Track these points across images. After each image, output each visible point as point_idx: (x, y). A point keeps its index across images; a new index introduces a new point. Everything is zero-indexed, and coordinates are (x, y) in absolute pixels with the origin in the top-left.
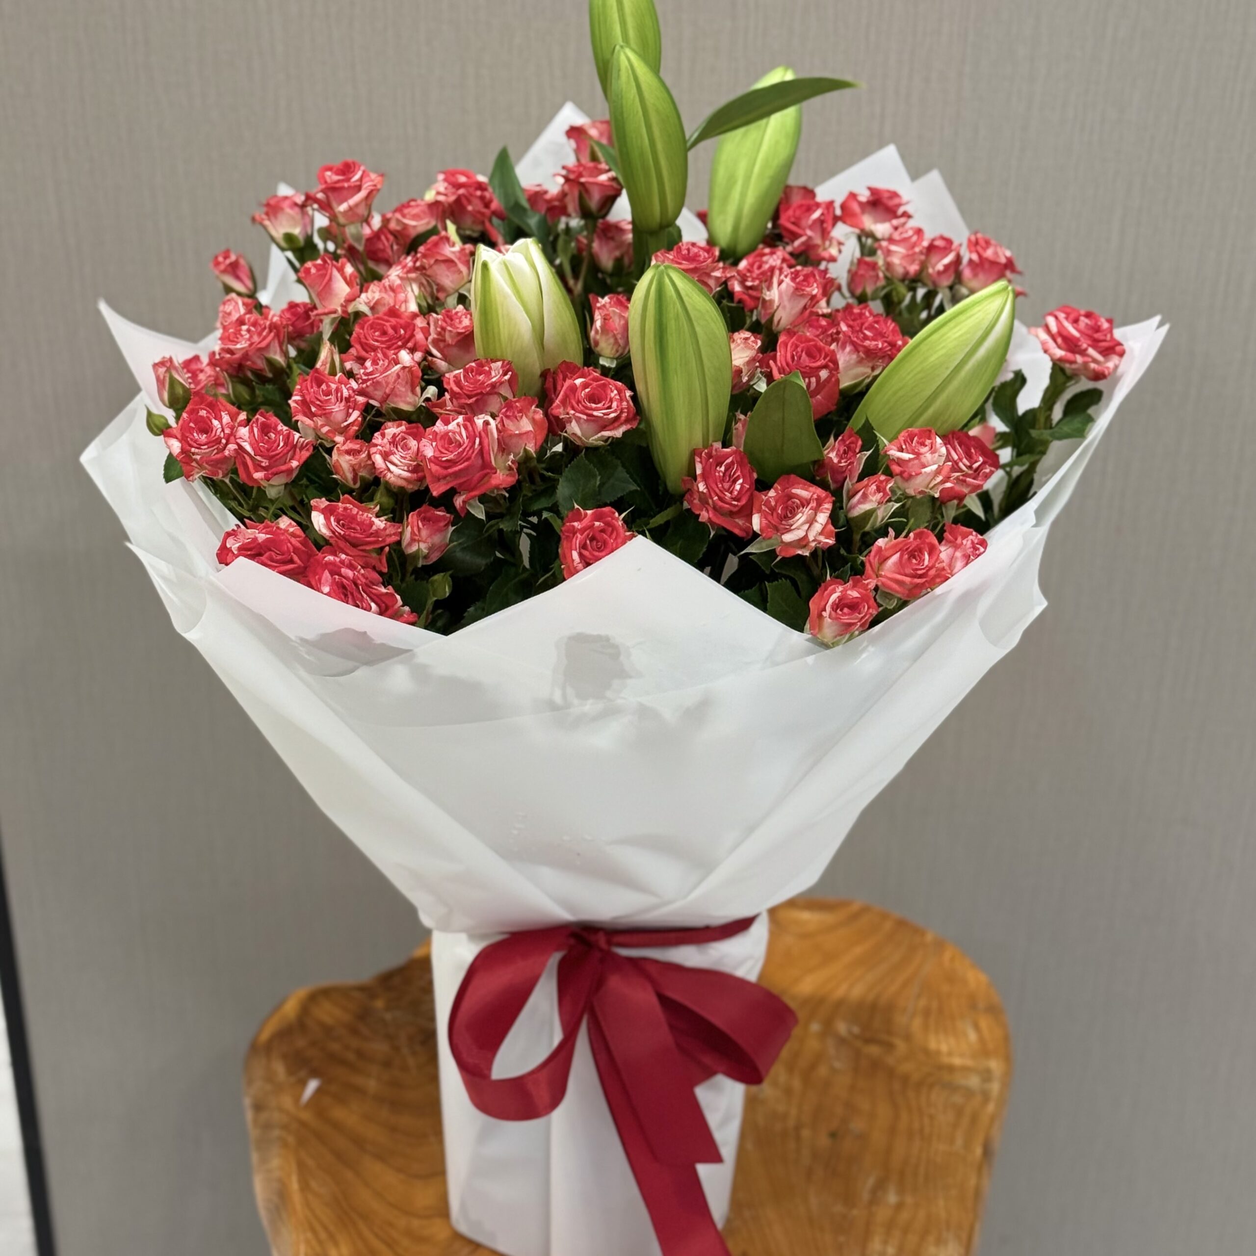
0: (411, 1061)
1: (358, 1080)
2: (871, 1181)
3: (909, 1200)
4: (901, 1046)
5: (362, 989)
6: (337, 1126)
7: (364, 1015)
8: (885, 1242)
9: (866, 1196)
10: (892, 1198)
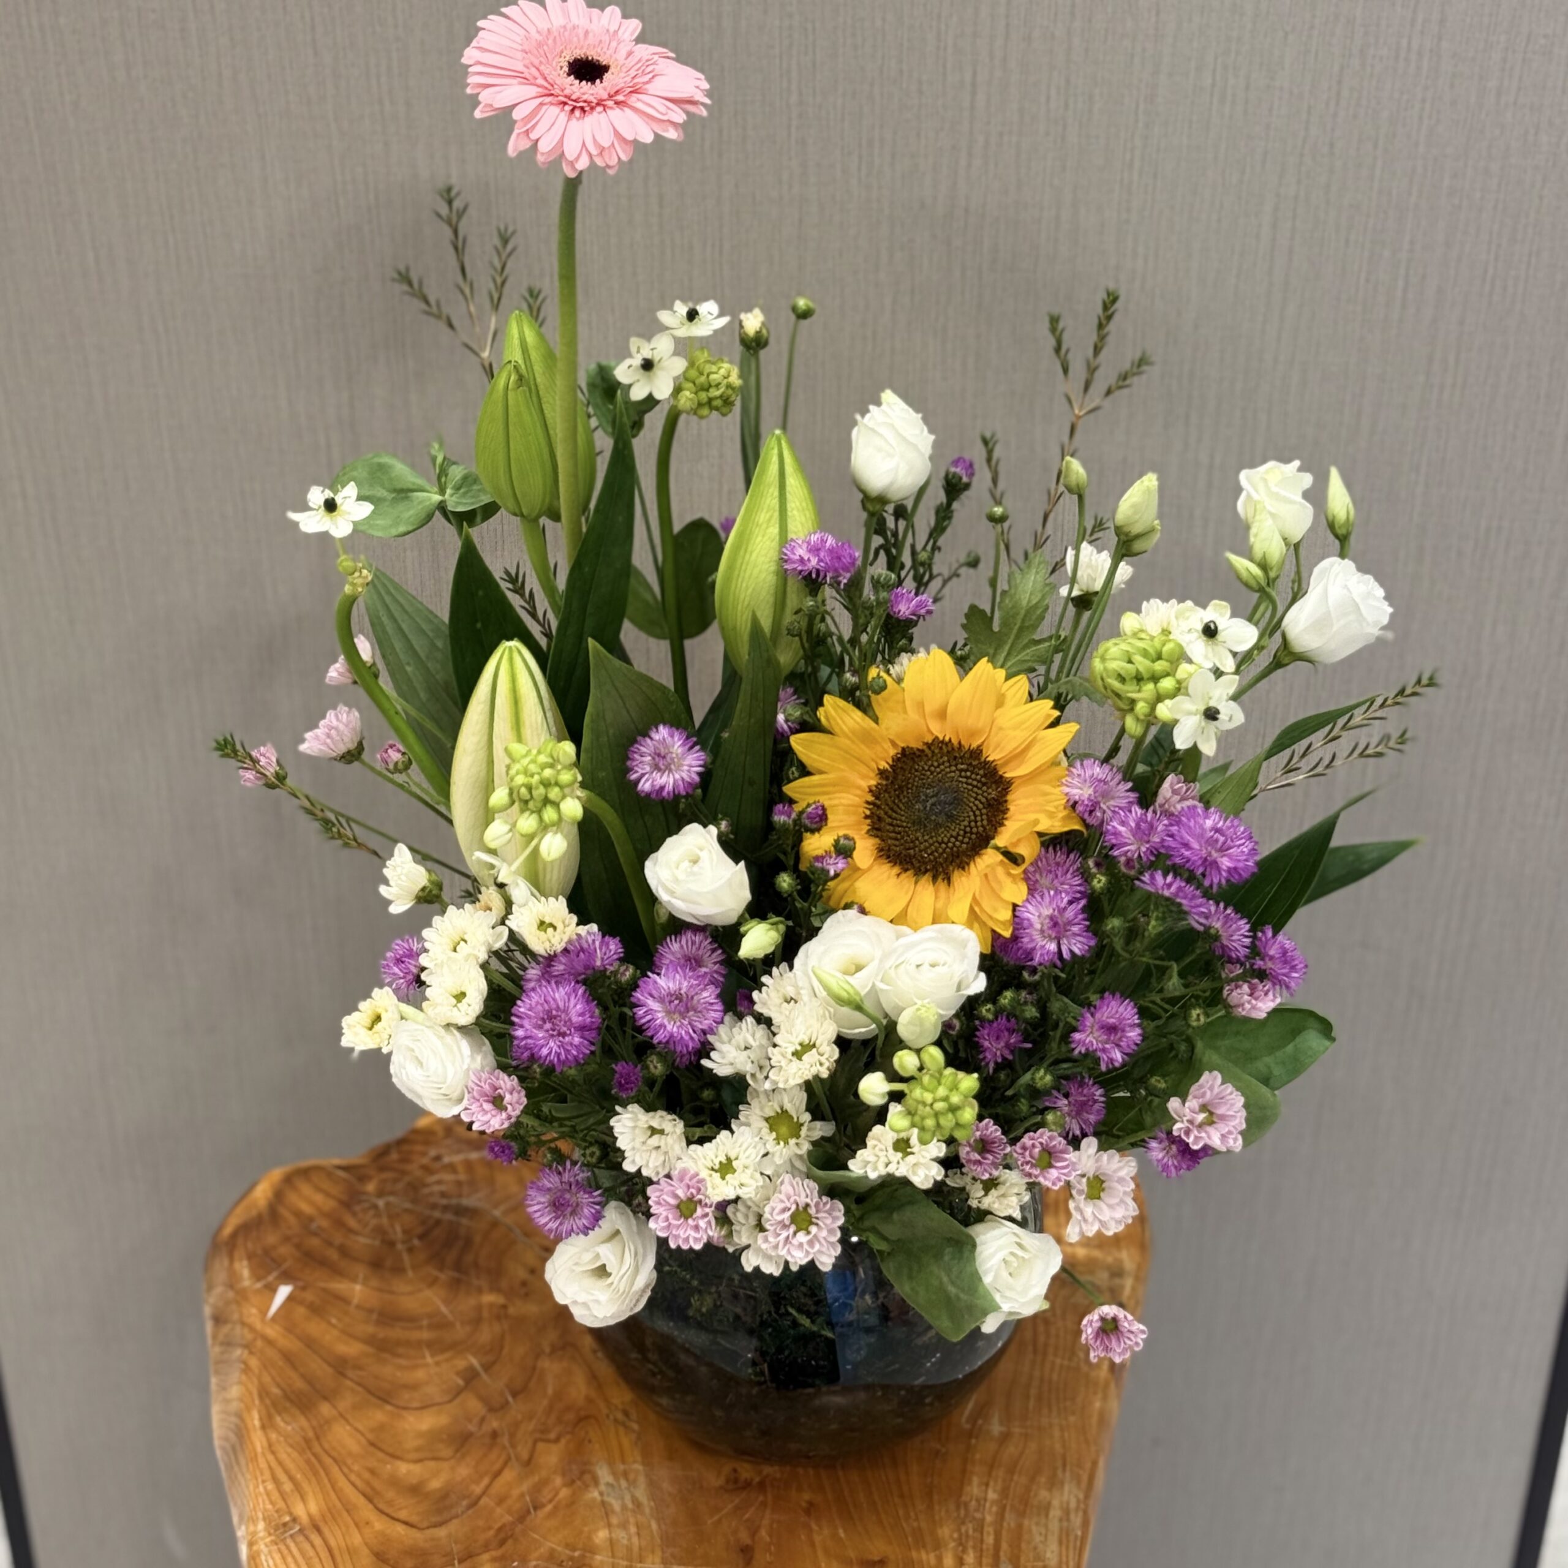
0: (407, 1261)
1: (341, 1286)
2: (970, 1407)
3: (1016, 1429)
5: (349, 1168)
6: (313, 1345)
7: (351, 1200)
8: (986, 1485)
9: (964, 1426)
10: (996, 1428)
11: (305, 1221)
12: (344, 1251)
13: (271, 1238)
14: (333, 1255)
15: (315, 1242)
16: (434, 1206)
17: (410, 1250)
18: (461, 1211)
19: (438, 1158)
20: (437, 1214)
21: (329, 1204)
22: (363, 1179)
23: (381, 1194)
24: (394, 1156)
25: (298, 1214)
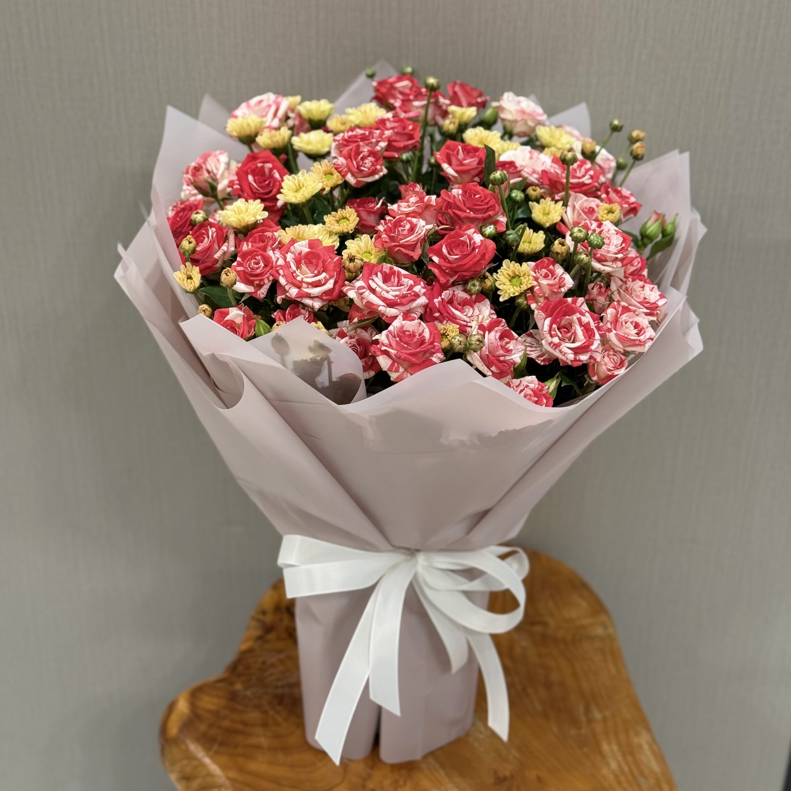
0: (279, 719)
1: (253, 741)
2: (581, 709)
3: (608, 714)
4: (551, 622)
5: (221, 681)
6: (257, 775)
7: (233, 697)
8: (609, 744)
9: (583, 719)
10: (598, 715)
18: (290, 686)
21: (223, 702)
23: (247, 688)
24: (240, 668)
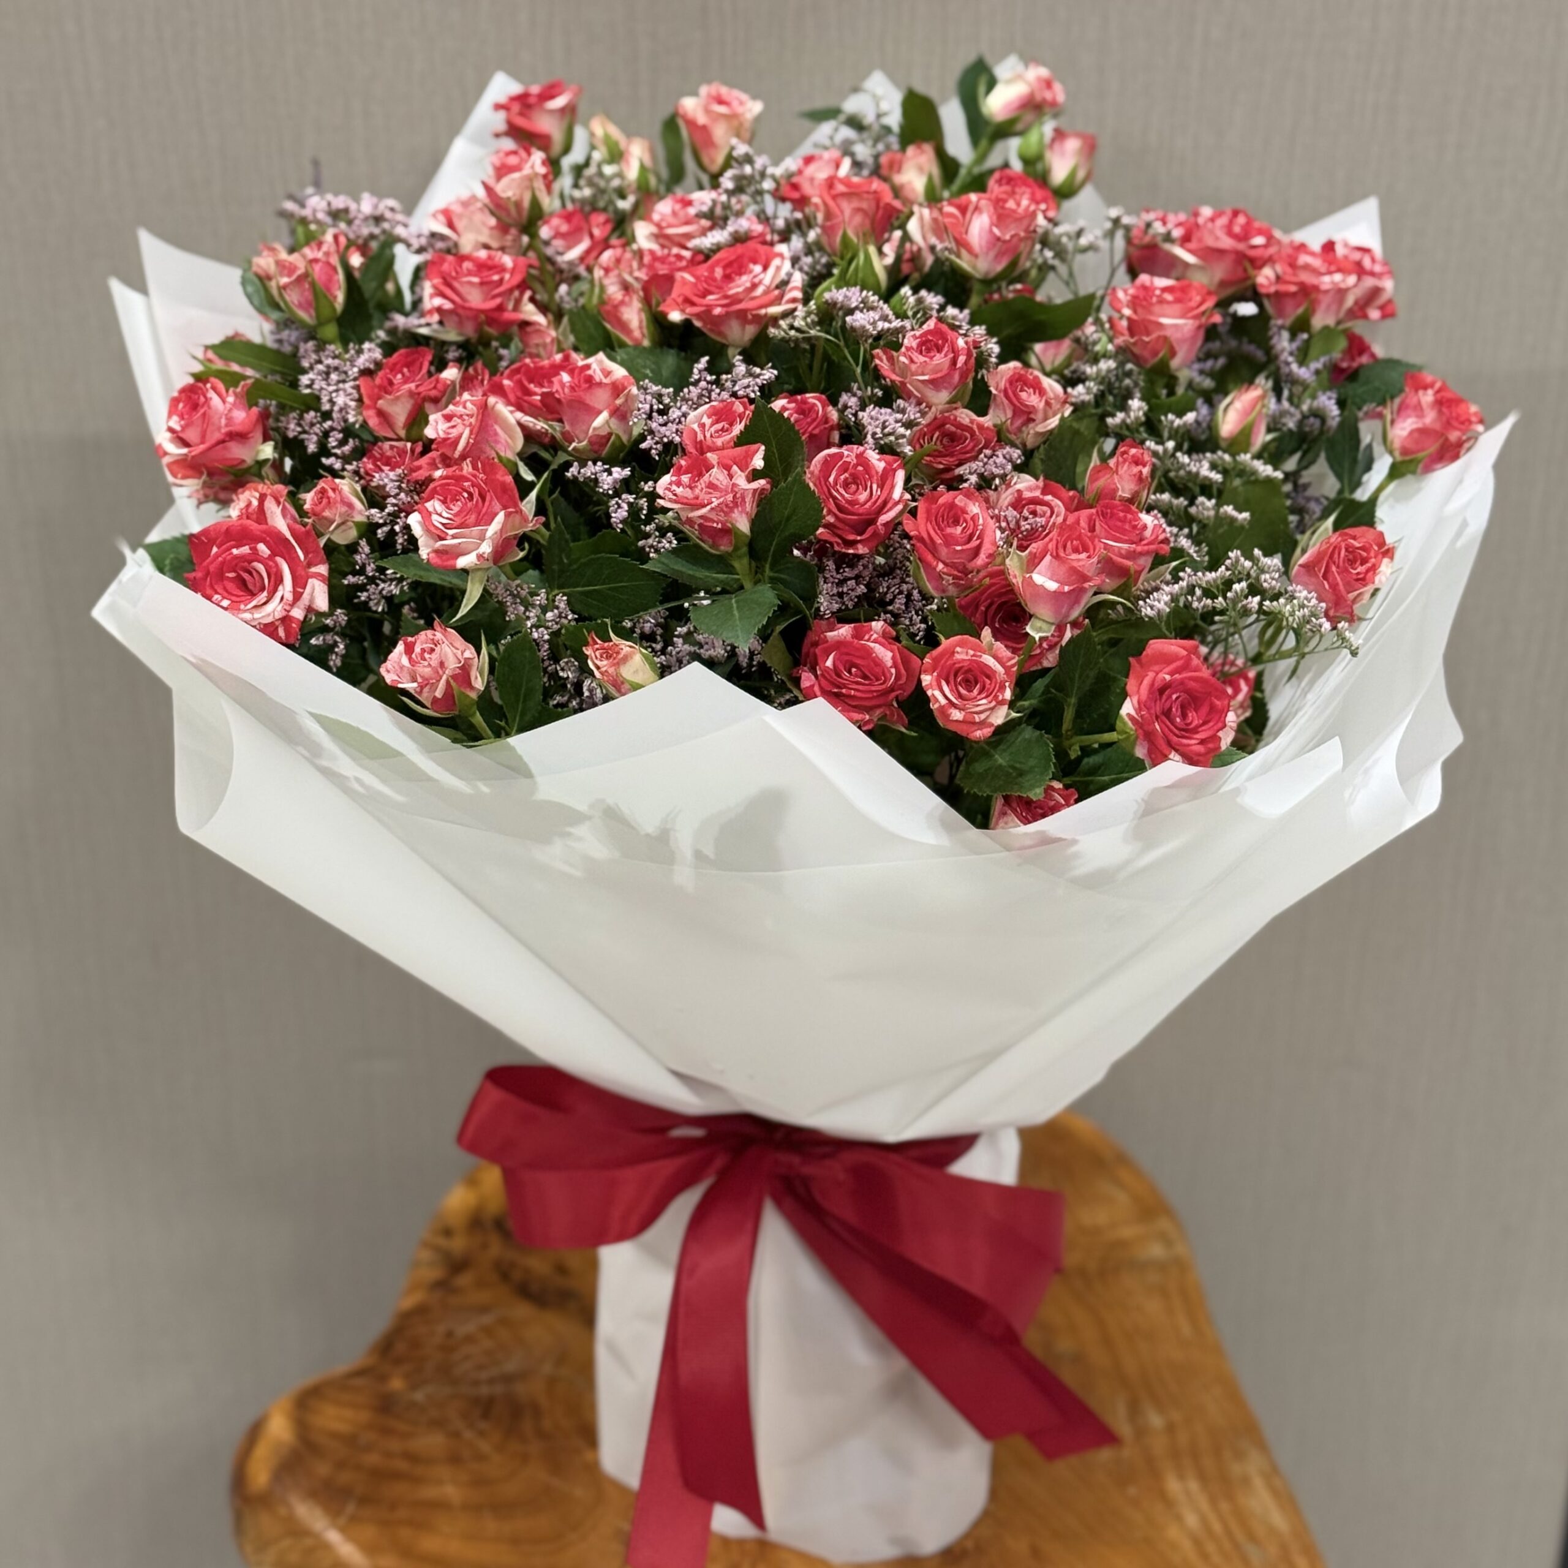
11: (350, 1440)
12: (412, 1458)
13: (323, 1469)
14: (402, 1465)
15: (373, 1459)
16: (476, 1383)
17: (482, 1434)
18: (508, 1379)
19: (450, 1334)
20: (485, 1391)
21: (364, 1416)
22: (383, 1378)
23: (414, 1387)
24: (400, 1347)
25: (335, 1435)
